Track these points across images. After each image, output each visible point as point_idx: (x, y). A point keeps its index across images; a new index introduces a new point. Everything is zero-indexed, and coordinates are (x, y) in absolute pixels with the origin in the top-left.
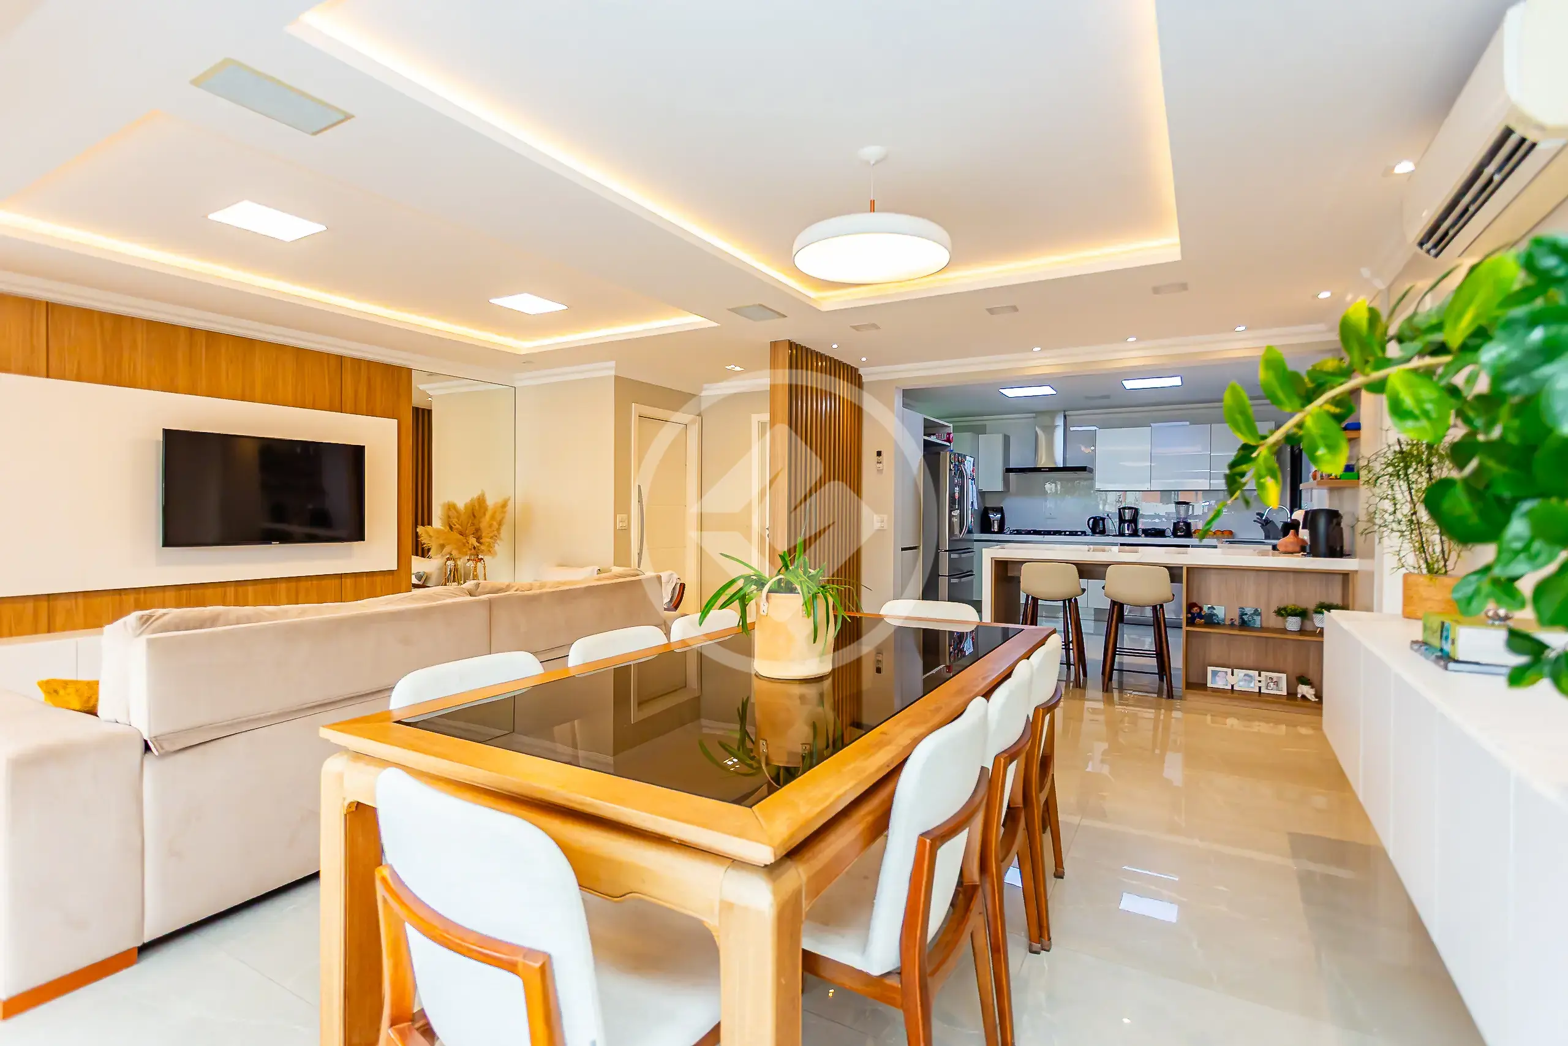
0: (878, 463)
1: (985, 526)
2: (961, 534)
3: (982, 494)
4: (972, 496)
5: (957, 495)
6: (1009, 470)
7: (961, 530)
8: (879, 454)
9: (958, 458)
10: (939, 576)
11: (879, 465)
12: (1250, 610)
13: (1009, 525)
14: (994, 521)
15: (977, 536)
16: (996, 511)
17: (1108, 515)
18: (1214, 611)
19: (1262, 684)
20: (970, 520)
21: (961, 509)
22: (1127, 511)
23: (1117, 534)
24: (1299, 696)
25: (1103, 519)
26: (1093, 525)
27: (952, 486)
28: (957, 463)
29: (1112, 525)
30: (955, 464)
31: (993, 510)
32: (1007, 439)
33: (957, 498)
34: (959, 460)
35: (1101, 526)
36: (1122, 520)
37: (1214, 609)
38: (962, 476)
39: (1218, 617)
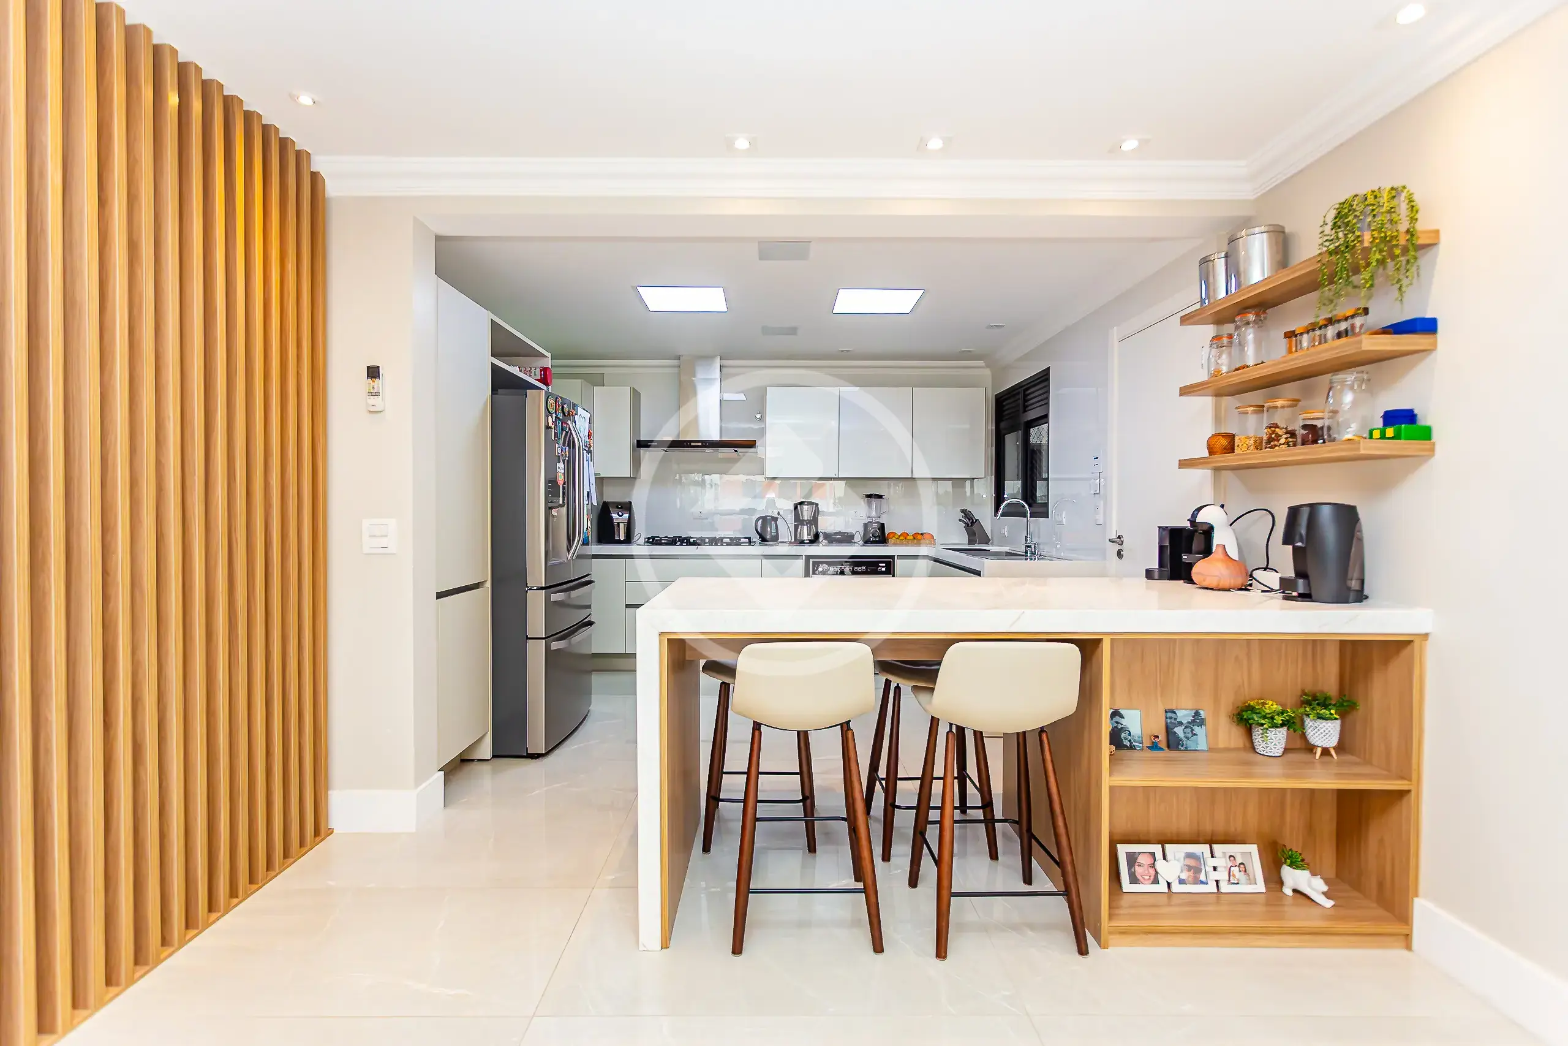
0: (371, 394)
1: (605, 532)
2: (569, 551)
3: (600, 481)
4: (587, 484)
5: (561, 479)
6: (642, 444)
7: (570, 541)
8: (373, 372)
9: (563, 407)
10: (527, 638)
11: (372, 400)
12: (1185, 716)
13: (641, 531)
14: (618, 524)
15: (596, 549)
16: (621, 508)
17: (779, 514)
18: (1122, 721)
19: (1222, 875)
20: (587, 523)
21: (569, 503)
22: (805, 507)
23: (793, 541)
24: (1288, 891)
25: (775, 519)
26: (761, 528)
27: (551, 460)
28: (561, 416)
29: (785, 530)
30: (557, 417)
31: (617, 507)
32: (636, 395)
33: (561, 483)
34: (564, 413)
35: (773, 530)
36: (799, 521)
37: (1122, 717)
38: (571, 444)
39: (1130, 734)
